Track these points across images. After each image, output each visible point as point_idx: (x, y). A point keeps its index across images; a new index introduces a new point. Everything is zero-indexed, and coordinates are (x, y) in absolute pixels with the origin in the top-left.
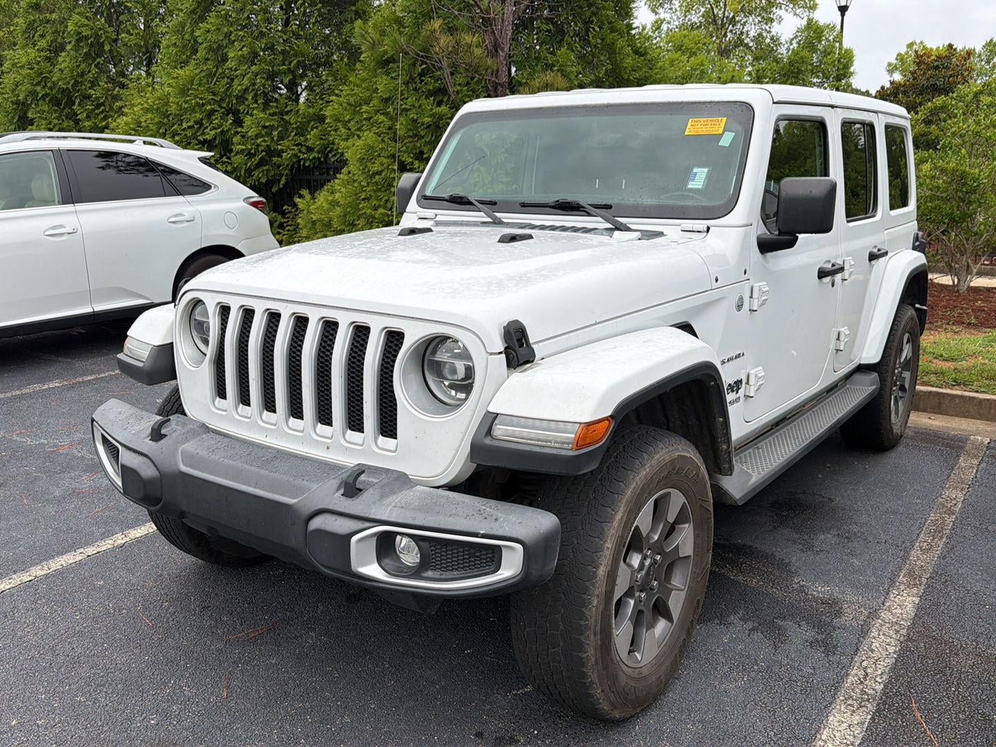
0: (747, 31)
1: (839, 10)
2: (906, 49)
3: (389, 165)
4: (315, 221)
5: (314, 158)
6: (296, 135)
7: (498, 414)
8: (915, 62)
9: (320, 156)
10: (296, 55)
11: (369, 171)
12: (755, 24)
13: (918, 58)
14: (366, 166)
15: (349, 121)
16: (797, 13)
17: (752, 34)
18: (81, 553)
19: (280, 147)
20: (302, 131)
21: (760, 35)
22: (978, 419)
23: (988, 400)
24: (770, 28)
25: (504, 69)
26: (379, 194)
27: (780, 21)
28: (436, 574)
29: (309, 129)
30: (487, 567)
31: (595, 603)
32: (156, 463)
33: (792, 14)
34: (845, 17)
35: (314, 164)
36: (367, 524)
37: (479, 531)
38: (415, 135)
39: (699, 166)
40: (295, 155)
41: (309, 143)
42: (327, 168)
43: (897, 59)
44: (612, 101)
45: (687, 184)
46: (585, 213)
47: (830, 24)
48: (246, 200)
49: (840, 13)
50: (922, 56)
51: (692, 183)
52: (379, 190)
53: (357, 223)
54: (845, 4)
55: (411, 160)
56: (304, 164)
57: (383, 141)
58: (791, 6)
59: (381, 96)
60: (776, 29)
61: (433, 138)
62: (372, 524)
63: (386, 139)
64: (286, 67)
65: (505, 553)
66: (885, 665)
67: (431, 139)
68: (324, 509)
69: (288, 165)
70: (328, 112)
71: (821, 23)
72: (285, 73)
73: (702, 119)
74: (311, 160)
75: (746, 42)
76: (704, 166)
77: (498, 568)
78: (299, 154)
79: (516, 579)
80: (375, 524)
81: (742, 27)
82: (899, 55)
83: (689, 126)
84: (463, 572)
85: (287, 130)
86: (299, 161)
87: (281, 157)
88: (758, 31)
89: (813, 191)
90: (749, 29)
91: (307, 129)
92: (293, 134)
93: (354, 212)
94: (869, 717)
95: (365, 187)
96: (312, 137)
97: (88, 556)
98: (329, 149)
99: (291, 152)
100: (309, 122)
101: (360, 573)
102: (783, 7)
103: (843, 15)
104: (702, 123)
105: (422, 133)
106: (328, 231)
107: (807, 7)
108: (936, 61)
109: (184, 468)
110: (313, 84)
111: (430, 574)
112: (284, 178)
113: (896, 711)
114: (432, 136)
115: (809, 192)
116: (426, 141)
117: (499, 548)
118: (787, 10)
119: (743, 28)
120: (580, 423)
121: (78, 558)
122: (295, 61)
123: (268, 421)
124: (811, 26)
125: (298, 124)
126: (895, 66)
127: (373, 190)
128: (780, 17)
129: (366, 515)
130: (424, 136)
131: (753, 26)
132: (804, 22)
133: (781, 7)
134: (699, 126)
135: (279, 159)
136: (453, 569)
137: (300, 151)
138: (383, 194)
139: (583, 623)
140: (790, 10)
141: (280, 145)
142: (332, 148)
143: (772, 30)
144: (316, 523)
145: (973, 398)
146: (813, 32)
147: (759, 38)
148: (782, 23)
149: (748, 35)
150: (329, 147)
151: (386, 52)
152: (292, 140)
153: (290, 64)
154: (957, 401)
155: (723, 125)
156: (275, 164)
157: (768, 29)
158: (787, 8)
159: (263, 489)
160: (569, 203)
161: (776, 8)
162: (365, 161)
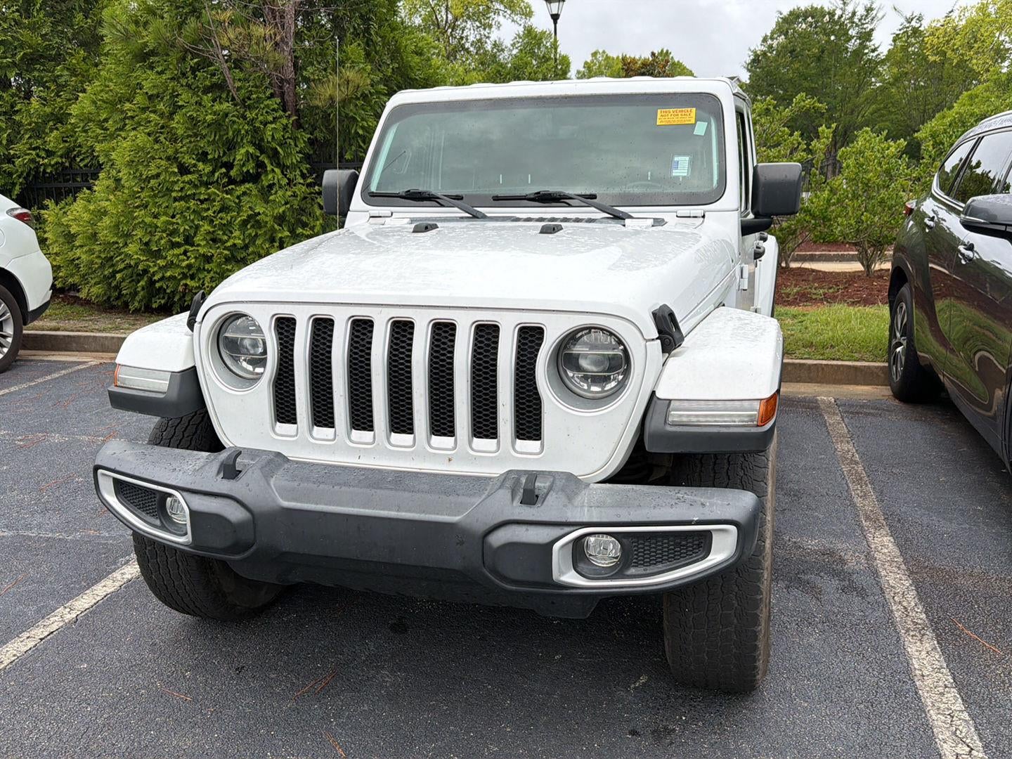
0: (467, 36)
1: (552, 18)
2: (591, 58)
3: (167, 168)
4: (73, 235)
5: (57, 163)
6: (30, 137)
7: (670, 400)
8: (623, 69)
9: (64, 160)
10: (22, 46)
11: (141, 175)
12: (474, 30)
13: (625, 65)
14: (137, 170)
15: (106, 120)
16: (515, 19)
17: (471, 38)
18: (28, 638)
19: (12, 152)
20: (38, 132)
21: (480, 41)
22: (809, 382)
23: (816, 365)
24: (488, 33)
25: (290, 65)
26: (157, 200)
27: (499, 27)
28: (640, 570)
29: (47, 131)
30: (694, 555)
31: (766, 576)
32: (246, 502)
33: (510, 20)
34: (557, 25)
35: (56, 169)
36: (567, 529)
37: (692, 519)
38: (196, 135)
39: (680, 154)
40: (32, 161)
41: (50, 147)
42: (73, 174)
43: (584, 67)
44: (543, 94)
45: (671, 172)
46: (565, 205)
47: (546, 31)
48: (10, 211)
49: (552, 21)
50: (629, 64)
51: (677, 171)
52: (155, 196)
53: (134, 233)
54: (556, 13)
55: (194, 162)
56: (44, 170)
57: (156, 141)
58: (509, 12)
59: (147, 93)
60: (494, 35)
61: (217, 137)
62: (572, 529)
63: (162, 138)
64: (10, 60)
65: (715, 537)
66: (911, 598)
67: (214, 139)
68: (503, 521)
69: (22, 173)
70: (74, 110)
71: (539, 30)
72: (9, 66)
73: (671, 110)
74: (52, 166)
75: (466, 47)
76: (684, 154)
77: (708, 553)
78: (38, 159)
79: (731, 561)
80: (575, 528)
81: (461, 32)
82: (586, 63)
83: (659, 116)
84: (668, 563)
85: (19, 133)
86: (37, 168)
87: (13, 163)
88: (478, 37)
89: (788, 175)
90: (469, 34)
91: (44, 132)
92: (27, 136)
93: (128, 222)
94: (936, 642)
95: (139, 192)
96: (52, 139)
97: (41, 639)
98: (75, 153)
99: (27, 157)
100: (45, 123)
101: (564, 582)
102: (501, 12)
103: (555, 23)
104: (672, 113)
105: (204, 132)
106: (94, 244)
107: (523, 14)
108: (642, 68)
109: (286, 504)
110: (45, 80)
111: (632, 571)
112: (17, 187)
113: (950, 633)
114: (215, 136)
115: (784, 176)
116: (209, 141)
117: (709, 533)
118: (505, 16)
119: (463, 33)
120: (761, 400)
121: (31, 644)
122: (22, 54)
123: (358, 440)
124: (529, 31)
125: (34, 124)
126: (584, 74)
127: (149, 196)
128: (499, 23)
129: (564, 520)
130: (206, 135)
131: (472, 31)
132: (521, 29)
133: (499, 13)
134: (669, 117)
135: (11, 166)
136: (657, 562)
137: (38, 155)
138: (162, 200)
139: (759, 597)
140: (508, 16)
141: (11, 149)
142: (80, 151)
143: (490, 35)
144: (498, 538)
145: (804, 364)
146: (532, 38)
147: (479, 43)
148: (501, 28)
149: (467, 39)
150: (74, 150)
151: (145, 45)
152: (26, 143)
153: (14, 55)
154: (789, 369)
155: (693, 114)
156: (5, 171)
157: (487, 35)
158: (505, 14)
159: (409, 511)
160: (550, 194)
161: (495, 14)
162: (134, 164)
